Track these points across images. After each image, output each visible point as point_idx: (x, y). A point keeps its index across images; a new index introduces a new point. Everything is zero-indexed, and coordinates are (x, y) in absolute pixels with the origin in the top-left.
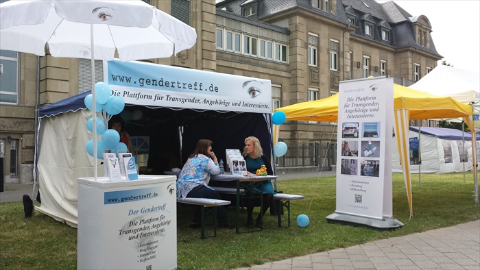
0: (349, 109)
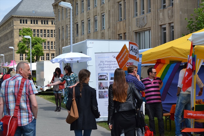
0: (101, 66)
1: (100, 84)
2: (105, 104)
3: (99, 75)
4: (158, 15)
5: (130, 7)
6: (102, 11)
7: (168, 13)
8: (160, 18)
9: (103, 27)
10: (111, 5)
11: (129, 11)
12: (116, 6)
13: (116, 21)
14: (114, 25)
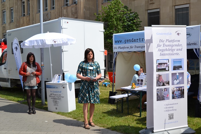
1: (159, 78)
2: (165, 109)
3: (158, 62)
4: (61, 11)
5: (33, 5)
6: (3, 8)
7: (72, 10)
8: (64, 14)
9: (3, 21)
10: (14, 2)
11: (33, 8)
12: (19, 4)
13: (20, 16)
14: (18, 19)
